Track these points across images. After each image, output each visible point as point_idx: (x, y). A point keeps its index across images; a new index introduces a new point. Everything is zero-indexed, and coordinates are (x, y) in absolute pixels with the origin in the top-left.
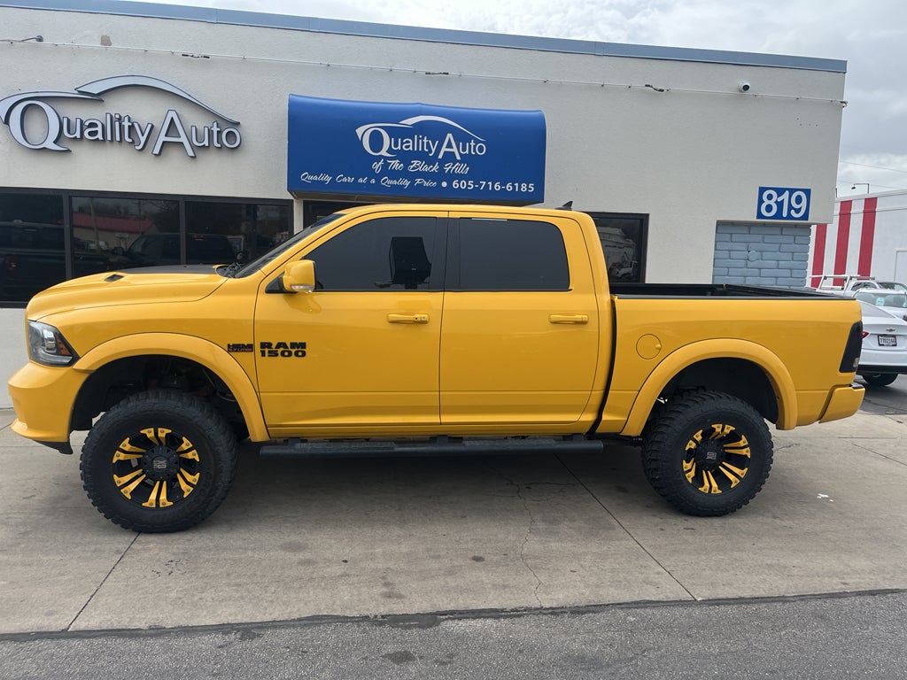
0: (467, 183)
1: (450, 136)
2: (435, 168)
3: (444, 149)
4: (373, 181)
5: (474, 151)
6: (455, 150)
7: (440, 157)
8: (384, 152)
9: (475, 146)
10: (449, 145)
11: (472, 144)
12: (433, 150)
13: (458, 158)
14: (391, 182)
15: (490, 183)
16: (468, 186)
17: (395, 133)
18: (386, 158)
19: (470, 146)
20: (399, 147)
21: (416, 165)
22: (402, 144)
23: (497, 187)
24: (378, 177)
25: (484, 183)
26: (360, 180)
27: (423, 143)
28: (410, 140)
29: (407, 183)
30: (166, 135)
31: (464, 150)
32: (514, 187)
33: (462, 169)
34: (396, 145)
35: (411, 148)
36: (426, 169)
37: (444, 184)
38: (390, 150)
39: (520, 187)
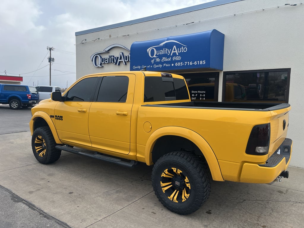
0: (180, 63)
1: (175, 46)
2: (170, 59)
3: (173, 52)
4: (151, 67)
5: (183, 51)
6: (176, 51)
7: (171, 55)
8: (154, 56)
9: (183, 49)
10: (175, 50)
11: (182, 48)
12: (169, 53)
13: (177, 54)
14: (156, 66)
15: (188, 62)
16: (181, 64)
17: (158, 49)
18: (155, 58)
19: (181, 49)
20: (159, 54)
21: (164, 59)
22: (160, 52)
23: (191, 63)
24: (153, 65)
25: (186, 62)
26: (148, 67)
27: (166, 51)
28: (162, 50)
29: (161, 66)
30: (120, 60)
31: (179, 51)
32: (197, 63)
33: (178, 58)
34: (158, 53)
35: (162, 53)
36: (167, 60)
37: (173, 65)
38: (156, 55)
39: (200, 62)
